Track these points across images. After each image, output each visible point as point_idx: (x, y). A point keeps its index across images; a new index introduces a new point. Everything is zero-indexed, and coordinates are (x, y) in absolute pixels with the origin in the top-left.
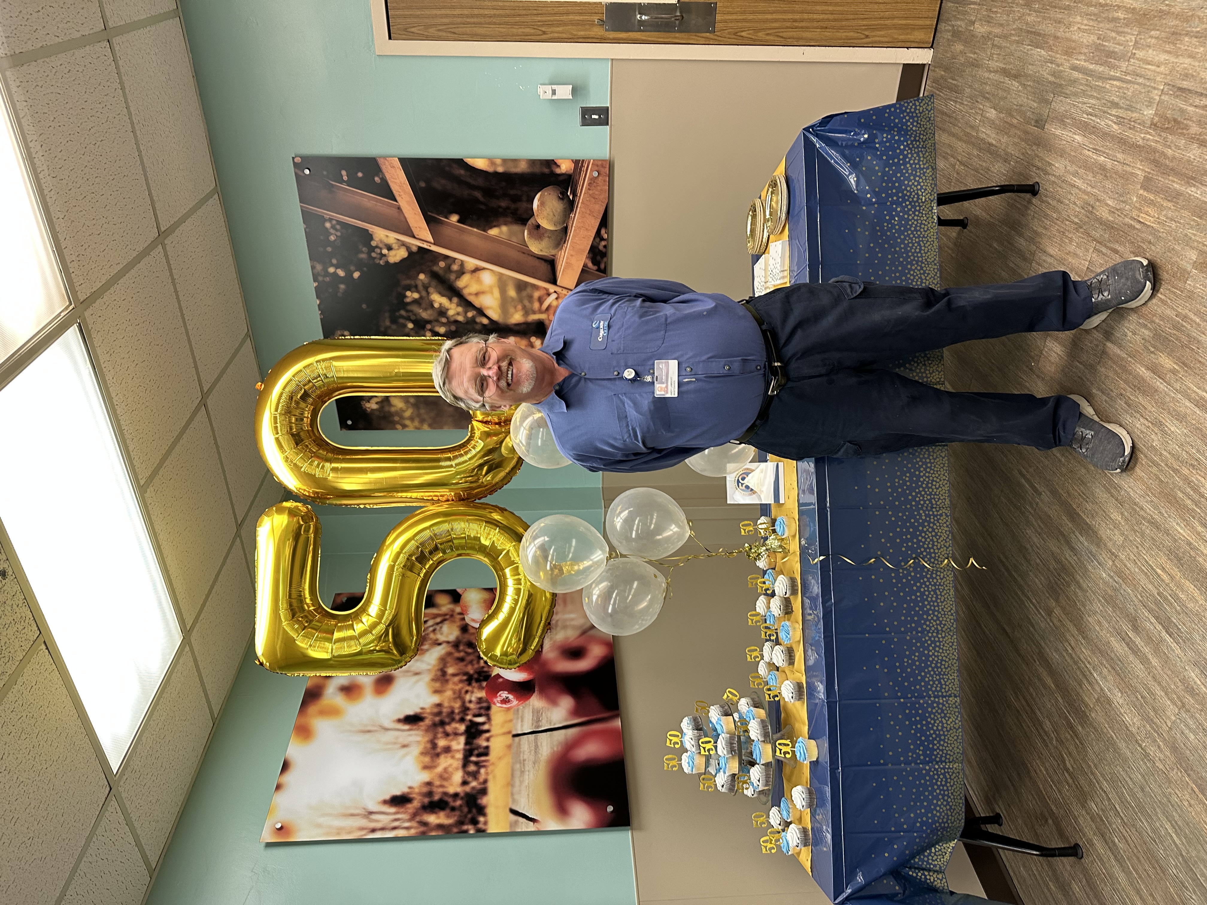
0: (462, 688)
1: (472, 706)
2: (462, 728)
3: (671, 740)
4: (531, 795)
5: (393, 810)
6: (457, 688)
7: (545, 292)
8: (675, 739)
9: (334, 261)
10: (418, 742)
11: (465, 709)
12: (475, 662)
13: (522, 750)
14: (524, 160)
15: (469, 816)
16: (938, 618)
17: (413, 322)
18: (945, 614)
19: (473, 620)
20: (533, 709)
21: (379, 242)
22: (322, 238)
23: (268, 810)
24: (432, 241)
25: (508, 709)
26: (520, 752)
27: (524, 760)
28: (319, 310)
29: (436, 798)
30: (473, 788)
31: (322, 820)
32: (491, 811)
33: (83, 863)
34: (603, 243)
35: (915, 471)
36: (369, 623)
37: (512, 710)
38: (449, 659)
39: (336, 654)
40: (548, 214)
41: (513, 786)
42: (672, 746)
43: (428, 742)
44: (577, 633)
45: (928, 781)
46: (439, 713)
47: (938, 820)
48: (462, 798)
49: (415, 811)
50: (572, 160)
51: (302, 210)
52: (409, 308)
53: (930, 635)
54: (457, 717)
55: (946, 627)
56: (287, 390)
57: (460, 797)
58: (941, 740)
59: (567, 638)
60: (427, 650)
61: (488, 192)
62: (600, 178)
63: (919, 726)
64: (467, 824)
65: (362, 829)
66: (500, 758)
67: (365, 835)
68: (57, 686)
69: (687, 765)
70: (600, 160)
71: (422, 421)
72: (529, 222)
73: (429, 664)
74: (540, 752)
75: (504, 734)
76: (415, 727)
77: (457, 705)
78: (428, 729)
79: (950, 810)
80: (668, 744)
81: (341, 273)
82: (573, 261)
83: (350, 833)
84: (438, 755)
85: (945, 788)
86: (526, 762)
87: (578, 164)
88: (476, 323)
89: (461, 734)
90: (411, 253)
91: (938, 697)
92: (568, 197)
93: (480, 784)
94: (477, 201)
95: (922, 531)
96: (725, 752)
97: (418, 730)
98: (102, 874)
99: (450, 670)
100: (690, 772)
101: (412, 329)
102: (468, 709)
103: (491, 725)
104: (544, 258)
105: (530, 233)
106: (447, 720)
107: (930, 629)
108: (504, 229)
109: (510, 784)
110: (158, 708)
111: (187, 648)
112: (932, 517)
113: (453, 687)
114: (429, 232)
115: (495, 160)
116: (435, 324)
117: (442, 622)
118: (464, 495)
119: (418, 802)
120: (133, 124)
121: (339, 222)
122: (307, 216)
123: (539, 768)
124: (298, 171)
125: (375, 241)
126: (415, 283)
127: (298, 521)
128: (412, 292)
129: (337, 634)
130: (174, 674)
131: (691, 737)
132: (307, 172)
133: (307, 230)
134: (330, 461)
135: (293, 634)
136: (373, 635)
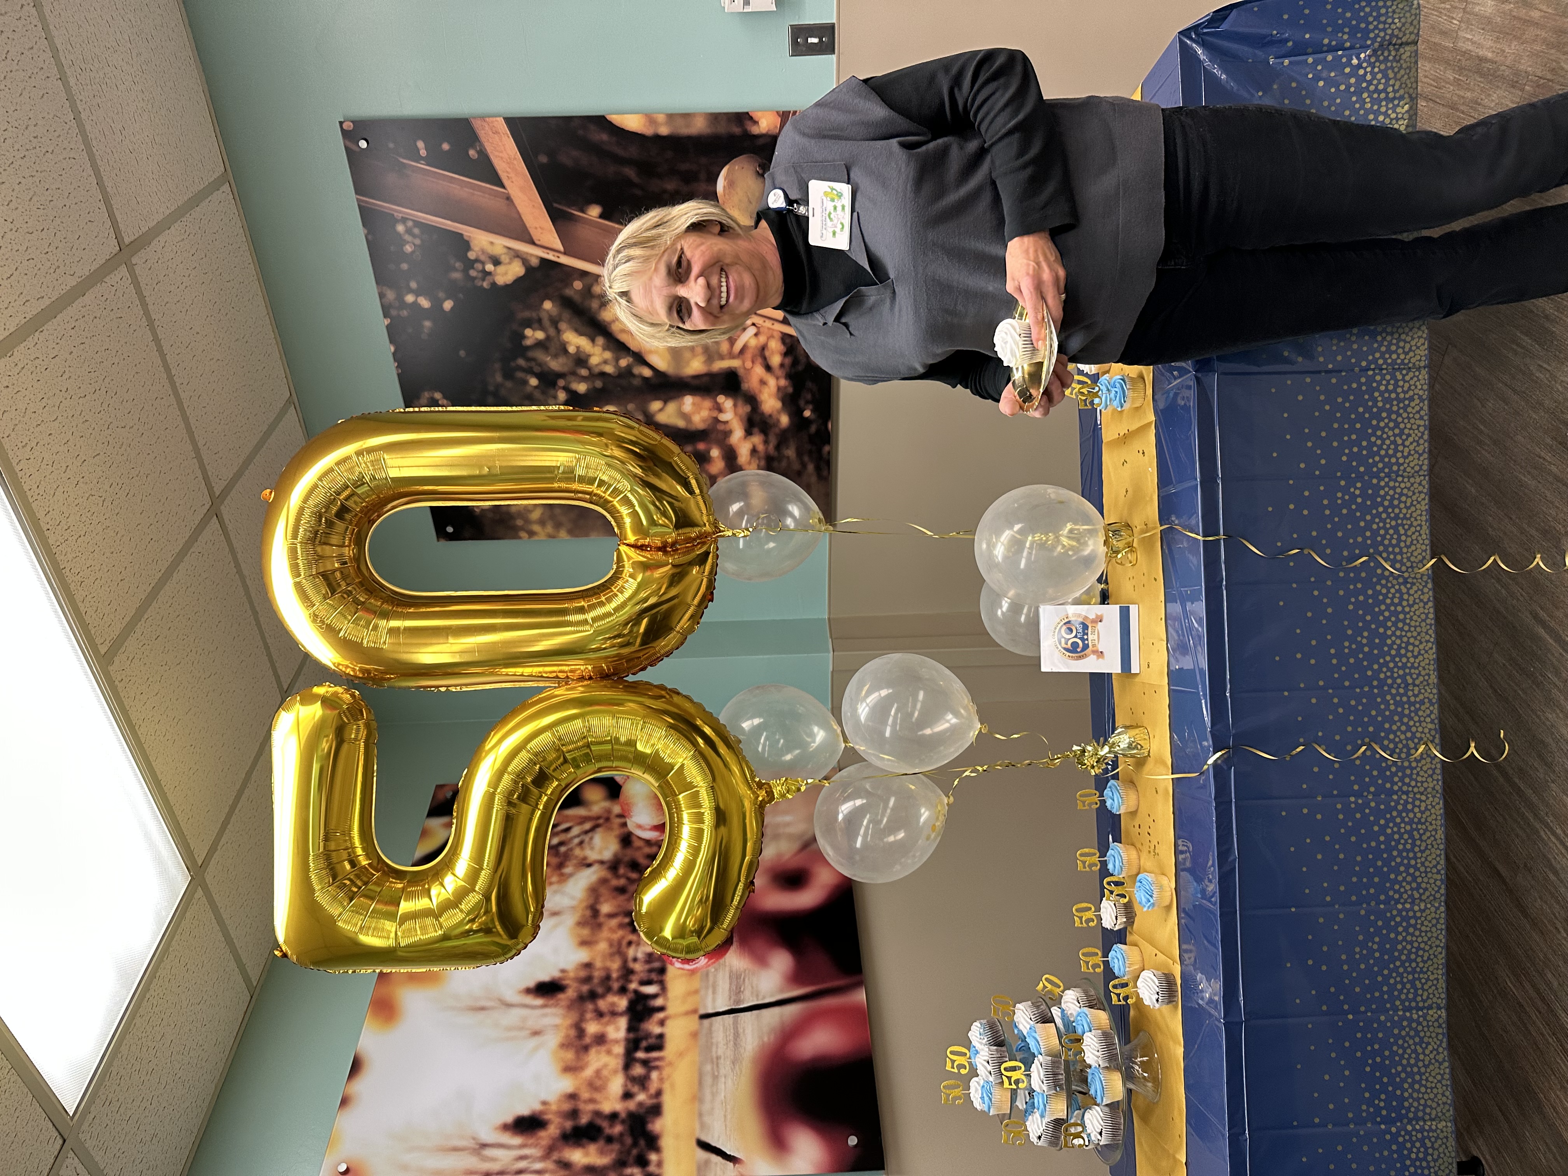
0: (623, 938)
1: (638, 967)
2: (623, 1003)
3: (953, 1061)
4: (729, 1117)
5: (517, 1140)
6: (615, 937)
8: (959, 1060)
9: (413, 285)
10: (556, 1026)
11: (627, 973)
13: (714, 1041)
14: (700, 114)
15: (635, 1152)
16: (1414, 879)
17: (538, 376)
18: (1426, 872)
19: (640, 827)
20: (731, 972)
22: (393, 249)
23: (328, 1142)
24: (561, 249)
25: (693, 972)
26: (712, 1043)
27: (718, 1058)
28: (395, 360)
29: (584, 1120)
30: (640, 1104)
31: (409, 1155)
32: (667, 1143)
35: (1377, 628)
36: (455, 886)
37: (699, 974)
38: (603, 890)
39: (403, 943)
40: (740, 201)
41: (701, 1101)
42: (956, 1070)
43: (571, 1026)
44: (795, 846)
45: (1395, 1152)
46: (588, 979)
48: (623, 1122)
49: (551, 1142)
50: (778, 112)
51: (360, 207)
52: (531, 354)
53: (1400, 906)
54: (616, 986)
55: (1427, 893)
56: (311, 502)
57: (620, 1119)
58: (1414, 1082)
59: (779, 856)
60: (571, 875)
61: (646, 169)
63: (1378, 1059)
64: (631, 1166)
65: (470, 1173)
66: (681, 1055)
69: (979, 1098)
71: (558, 526)
73: (573, 898)
74: (743, 1044)
75: (687, 1013)
76: (551, 1002)
77: (615, 965)
78: (570, 1007)
80: (948, 1067)
81: (425, 303)
84: (586, 1048)
85: (1424, 1164)
86: (722, 1061)
88: (633, 375)
89: (621, 1014)
90: (529, 270)
91: (1409, 1009)
93: (651, 1097)
94: (629, 183)
95: (1390, 731)
96: (1045, 1088)
97: (556, 1006)
99: (605, 908)
100: (985, 1110)
101: (536, 387)
102: (631, 972)
103: (666, 999)
106: (600, 990)
107: (1401, 897)
109: (697, 1098)
110: (148, 994)
111: (199, 893)
112: (1406, 706)
113: (609, 935)
114: (556, 235)
115: (655, 116)
116: (570, 378)
117: (593, 829)
118: (609, 669)
119: (556, 1128)
120: (60, 66)
121: (417, 224)
122: (367, 215)
123: (741, 1071)
124: (349, 144)
125: (473, 250)
126: (538, 315)
127: (340, 714)
128: (534, 330)
129: (405, 906)
130: (177, 937)
131: (987, 1058)
132: (363, 144)
133: (370, 237)
134: (386, 616)
135: (334, 910)
136: (461, 911)
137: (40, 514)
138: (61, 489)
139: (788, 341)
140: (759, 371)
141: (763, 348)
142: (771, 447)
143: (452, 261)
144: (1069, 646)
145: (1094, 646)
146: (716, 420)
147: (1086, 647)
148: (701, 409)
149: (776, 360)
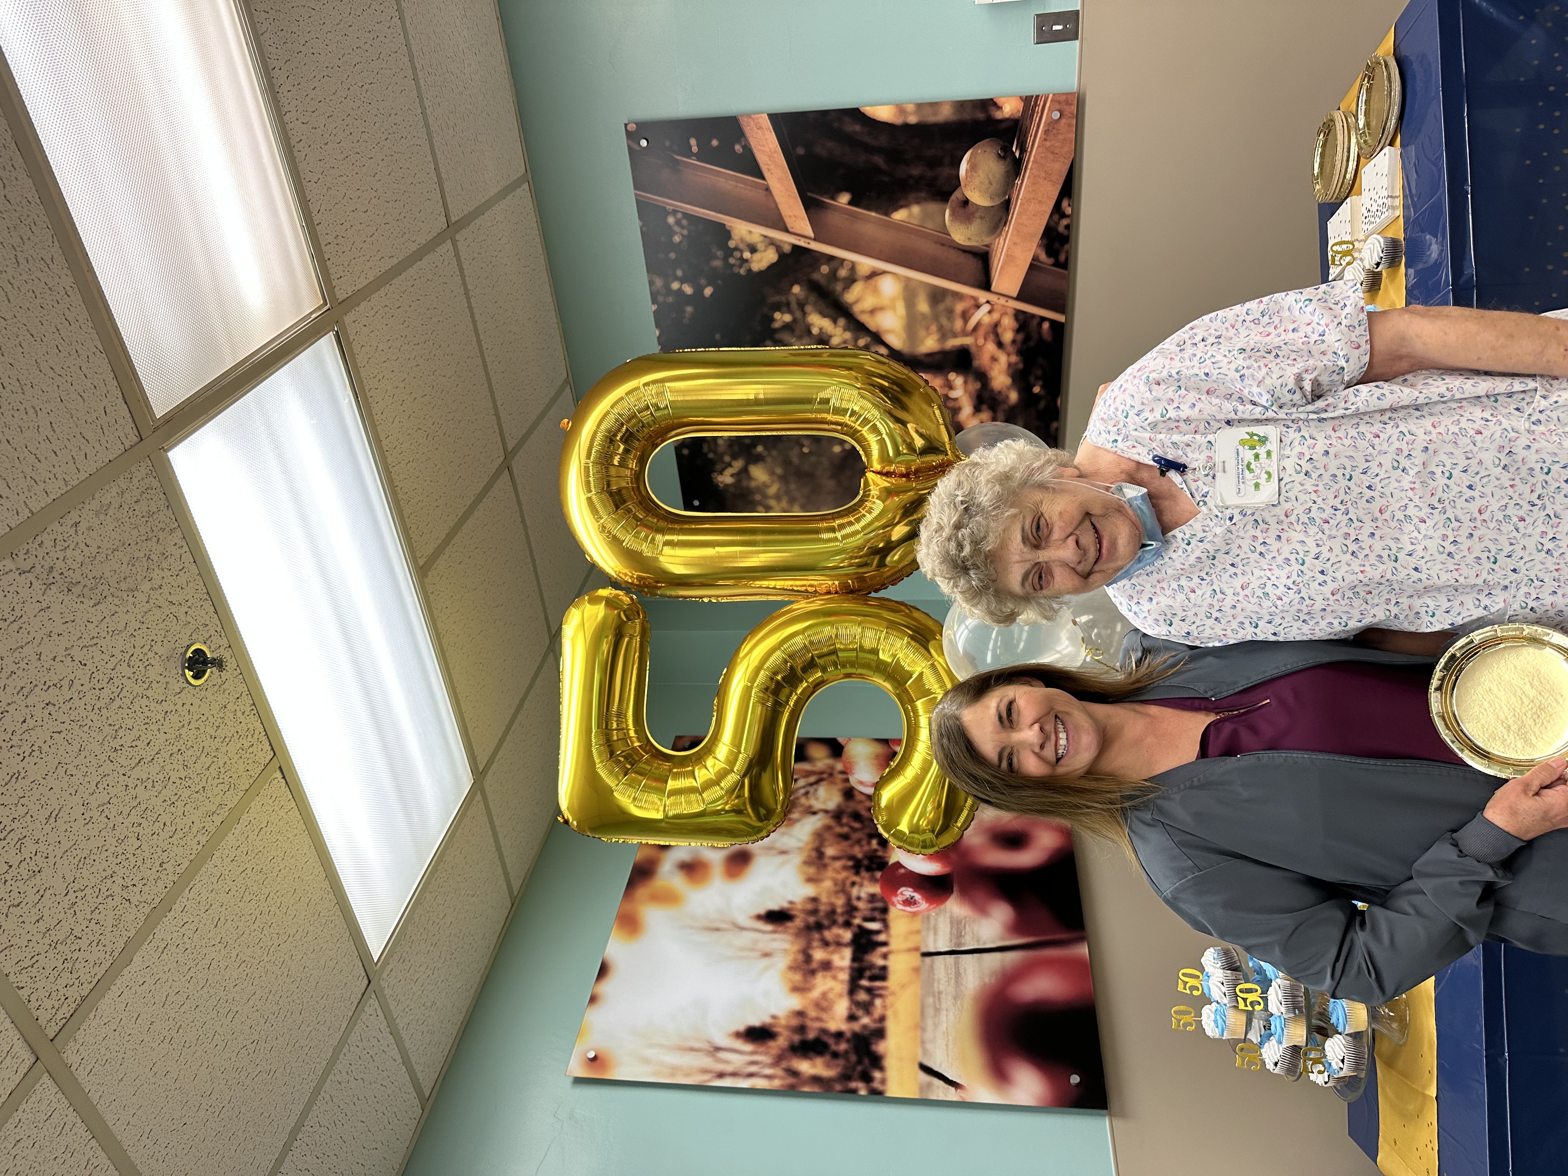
0: (847, 878)
1: (861, 905)
2: (847, 935)
3: (1185, 983)
4: (951, 1046)
5: (748, 1047)
6: (840, 877)
7: (973, 302)
8: (1191, 982)
9: (679, 273)
10: (785, 950)
11: (851, 909)
12: (864, 842)
13: (936, 977)
14: (946, 102)
15: (859, 1068)
19: (864, 784)
20: (951, 917)
21: (739, 242)
22: (663, 239)
23: (578, 1030)
24: (812, 235)
25: (914, 914)
26: (934, 979)
27: (940, 993)
29: (811, 1035)
30: (865, 1027)
31: (649, 1053)
32: (890, 1063)
33: (328, 1083)
34: (1065, 222)
36: (717, 768)
37: (920, 917)
38: (828, 836)
39: (671, 814)
40: (981, 182)
41: (923, 1029)
42: (1188, 992)
43: (799, 952)
46: (815, 912)
48: (848, 1041)
49: (780, 1052)
50: (1021, 98)
51: (637, 201)
52: (778, 336)
54: (840, 920)
56: (602, 427)
57: (845, 1038)
59: (1000, 820)
60: (797, 820)
62: (1063, 121)
64: (856, 1080)
65: (705, 1071)
66: (903, 986)
67: (709, 1081)
68: (296, 831)
69: (1212, 1024)
70: (1063, 94)
71: (792, 501)
72: (953, 197)
73: (799, 840)
74: (964, 983)
75: (910, 950)
76: (780, 929)
77: (840, 902)
78: (797, 935)
80: (1180, 988)
81: (688, 290)
82: (1018, 251)
83: (687, 1075)
84: (813, 972)
86: (943, 996)
87: (1030, 102)
89: (846, 945)
90: (782, 256)
92: (1013, 153)
93: (875, 1021)
94: (878, 170)
96: (1283, 1009)
97: (785, 932)
98: (355, 1100)
99: (830, 851)
100: (1217, 1036)
102: (855, 909)
103: (889, 935)
104: (973, 250)
105: (953, 214)
106: (826, 922)
108: (916, 209)
109: (920, 1026)
110: (436, 876)
111: (479, 797)
113: (834, 875)
114: (808, 223)
115: (905, 106)
117: (817, 782)
118: (854, 585)
119: (785, 1040)
120: (414, 68)
121: (686, 216)
122: (643, 208)
123: (963, 1007)
124: (632, 144)
125: (733, 239)
126: (787, 299)
127: (619, 614)
128: (782, 313)
129: (672, 784)
130: (460, 831)
131: (1221, 979)
132: (644, 143)
133: (644, 229)
134: (662, 531)
135: (610, 781)
136: (722, 788)
137: (383, 437)
138: (397, 419)
139: (1021, 317)
140: (991, 348)
141: (996, 325)
146: (949, 397)
149: (1008, 337)
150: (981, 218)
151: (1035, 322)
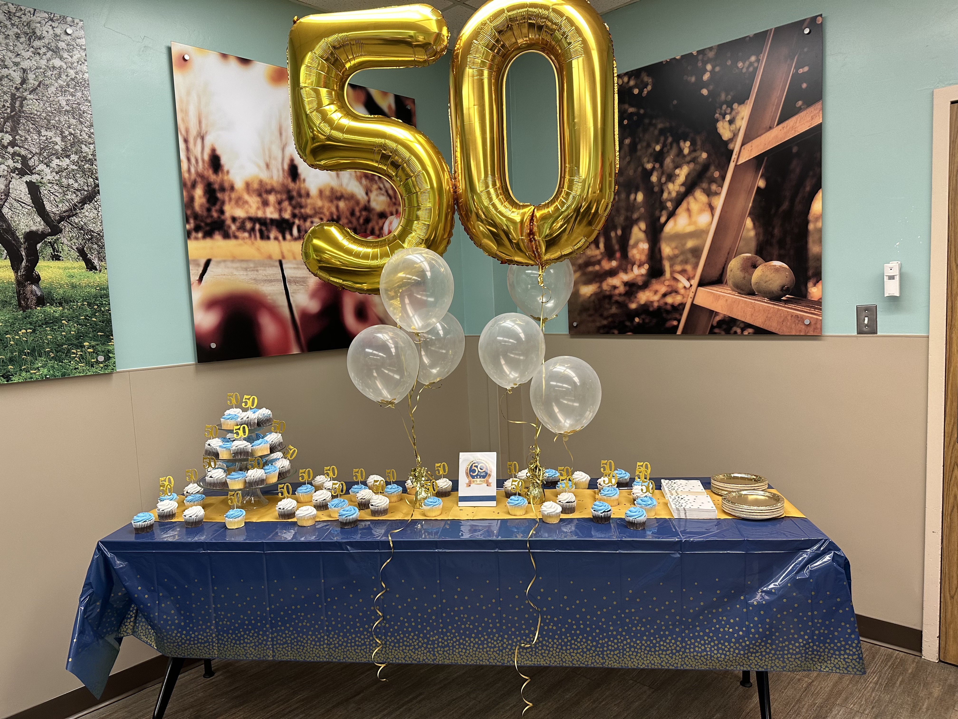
0: (325, 215)
1: (308, 224)
2: (287, 215)
3: (249, 399)
4: (224, 277)
5: (206, 157)
6: (325, 211)
7: (691, 276)
8: (250, 402)
9: (717, 69)
10: (272, 177)
11: (304, 218)
13: (267, 268)
14: (821, 250)
15: (203, 224)
16: (340, 645)
17: (661, 151)
18: (344, 652)
19: (391, 223)
20: (307, 278)
21: (736, 111)
22: (740, 54)
23: (201, 48)
24: (739, 163)
26: (265, 267)
27: (257, 271)
28: (671, 59)
29: (219, 195)
30: (229, 227)
31: (194, 95)
32: (208, 242)
34: (739, 331)
35: (475, 633)
38: (352, 203)
40: (767, 276)
41: (233, 261)
42: (244, 400)
43: (272, 186)
44: (380, 314)
45: (202, 627)
46: (300, 195)
47: (169, 634)
48: (219, 217)
49: (206, 177)
50: (821, 298)
51: (767, 31)
52: (675, 145)
53: (326, 637)
54: (297, 211)
55: (333, 652)
57: (221, 216)
58: (236, 641)
59: (374, 305)
60: (361, 183)
61: (788, 216)
62: (803, 327)
63: (247, 622)
64: (195, 222)
65: (187, 131)
66: (258, 249)
67: (181, 134)
69: (231, 413)
70: (821, 326)
72: (758, 258)
73: (347, 185)
74: (266, 284)
75: (282, 253)
76: (286, 174)
77: (308, 211)
78: (283, 185)
79: (178, 645)
80: (246, 397)
81: (706, 77)
82: (722, 302)
83: (183, 120)
84: (260, 195)
85: (196, 642)
86: (256, 273)
87: (818, 304)
88: (661, 211)
89: (280, 215)
90: (726, 143)
91: (272, 641)
92: (784, 296)
93: (234, 233)
94: (779, 206)
95: (419, 637)
96: (234, 448)
97: (284, 177)
99: (342, 204)
100: (224, 416)
101: (654, 149)
102: (305, 220)
103: (290, 241)
104: (724, 274)
105: (748, 259)
106: (294, 202)
107: (331, 638)
108: (752, 233)
109: (234, 259)
112: (432, 646)
113: (326, 207)
114: (747, 159)
115: (821, 221)
116: (660, 171)
117: (389, 195)
118: (461, 203)
119: (214, 179)
121: (756, 69)
122: (762, 36)
123: (250, 284)
124: (808, 21)
125: (738, 106)
126: (698, 149)
127: (433, 44)
128: (689, 147)
129: (324, 92)
131: (250, 417)
132: (807, 31)
139: (681, 307)
140: (663, 289)
141: (676, 292)
142: (617, 298)
143: (732, 93)
144: (474, 468)
145: (474, 481)
146: (633, 264)
147: (473, 477)
148: (640, 254)
149: (669, 300)
150: (744, 278)
151: (677, 316)
